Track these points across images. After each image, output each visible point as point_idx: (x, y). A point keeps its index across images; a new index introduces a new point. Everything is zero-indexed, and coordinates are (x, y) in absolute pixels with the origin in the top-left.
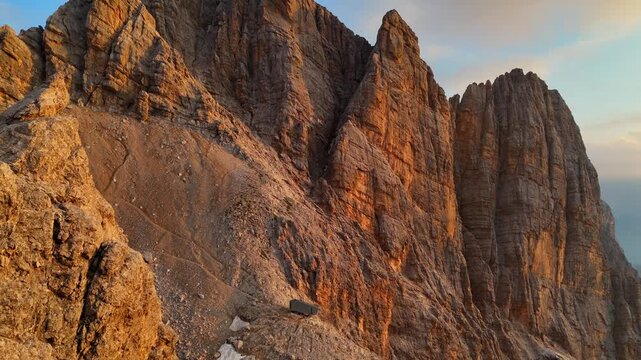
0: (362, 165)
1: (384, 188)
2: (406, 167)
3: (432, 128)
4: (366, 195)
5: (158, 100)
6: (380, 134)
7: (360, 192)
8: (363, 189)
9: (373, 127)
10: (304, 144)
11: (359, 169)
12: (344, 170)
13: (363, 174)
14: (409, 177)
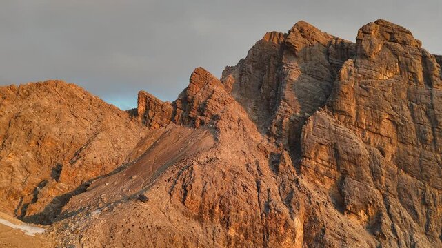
0: (323, 140)
1: (345, 156)
2: (386, 140)
3: (426, 103)
4: (329, 162)
5: (203, 118)
6: (350, 116)
7: (323, 160)
8: (326, 157)
9: (342, 112)
10: (285, 130)
11: (321, 144)
12: (305, 145)
13: (324, 147)
14: (390, 149)
